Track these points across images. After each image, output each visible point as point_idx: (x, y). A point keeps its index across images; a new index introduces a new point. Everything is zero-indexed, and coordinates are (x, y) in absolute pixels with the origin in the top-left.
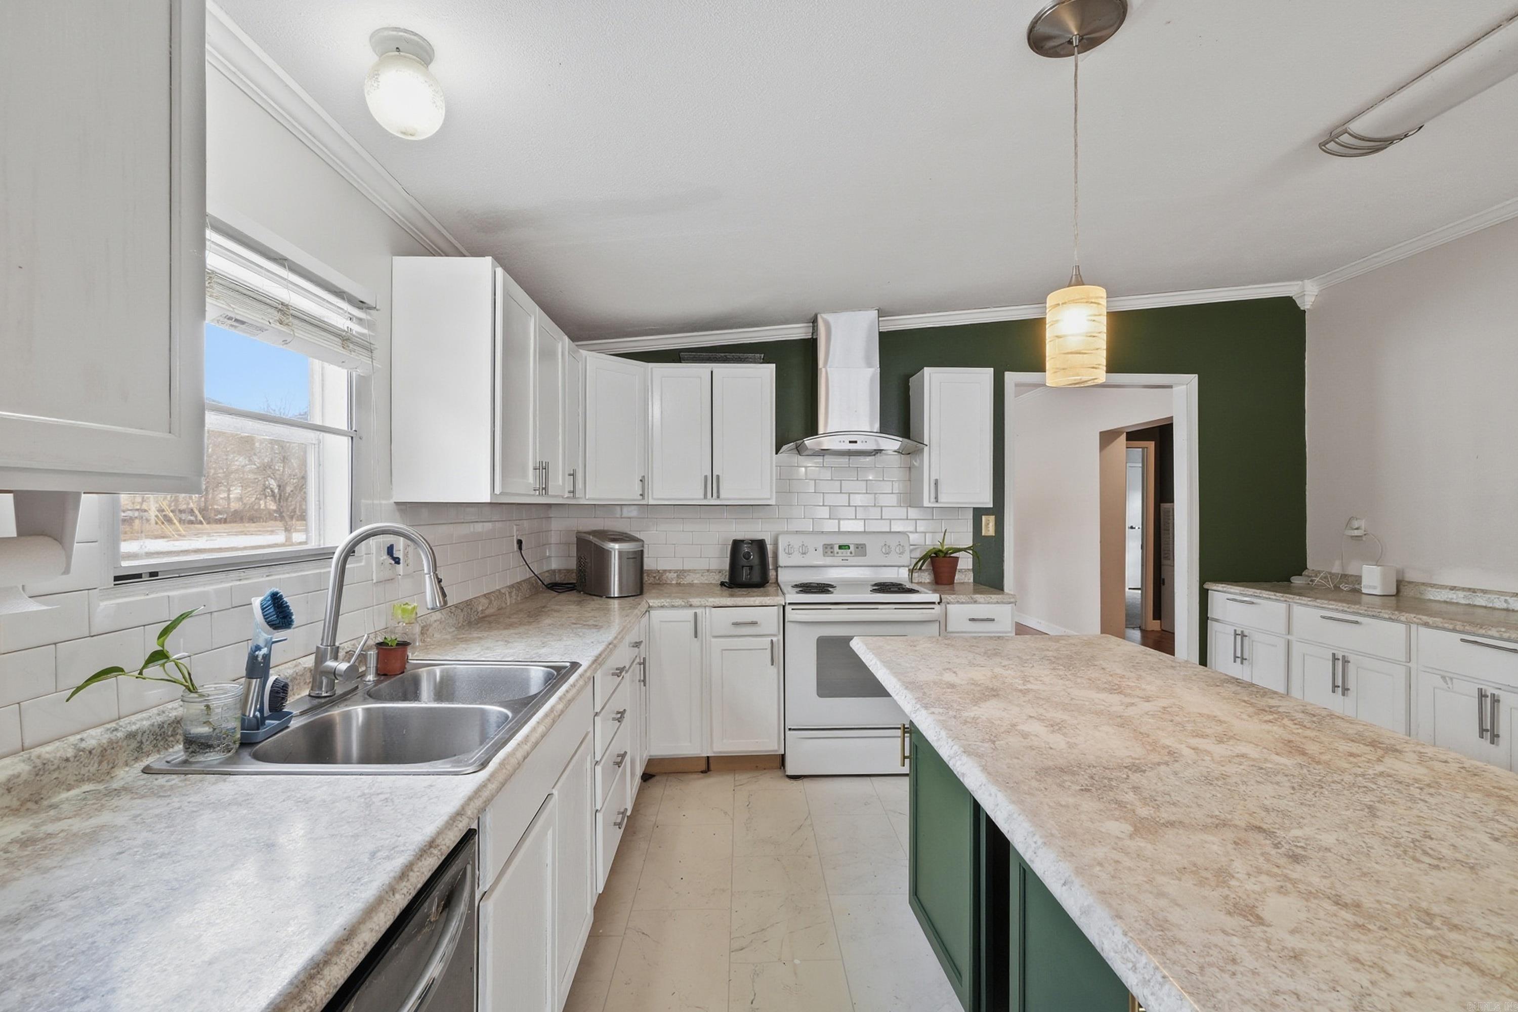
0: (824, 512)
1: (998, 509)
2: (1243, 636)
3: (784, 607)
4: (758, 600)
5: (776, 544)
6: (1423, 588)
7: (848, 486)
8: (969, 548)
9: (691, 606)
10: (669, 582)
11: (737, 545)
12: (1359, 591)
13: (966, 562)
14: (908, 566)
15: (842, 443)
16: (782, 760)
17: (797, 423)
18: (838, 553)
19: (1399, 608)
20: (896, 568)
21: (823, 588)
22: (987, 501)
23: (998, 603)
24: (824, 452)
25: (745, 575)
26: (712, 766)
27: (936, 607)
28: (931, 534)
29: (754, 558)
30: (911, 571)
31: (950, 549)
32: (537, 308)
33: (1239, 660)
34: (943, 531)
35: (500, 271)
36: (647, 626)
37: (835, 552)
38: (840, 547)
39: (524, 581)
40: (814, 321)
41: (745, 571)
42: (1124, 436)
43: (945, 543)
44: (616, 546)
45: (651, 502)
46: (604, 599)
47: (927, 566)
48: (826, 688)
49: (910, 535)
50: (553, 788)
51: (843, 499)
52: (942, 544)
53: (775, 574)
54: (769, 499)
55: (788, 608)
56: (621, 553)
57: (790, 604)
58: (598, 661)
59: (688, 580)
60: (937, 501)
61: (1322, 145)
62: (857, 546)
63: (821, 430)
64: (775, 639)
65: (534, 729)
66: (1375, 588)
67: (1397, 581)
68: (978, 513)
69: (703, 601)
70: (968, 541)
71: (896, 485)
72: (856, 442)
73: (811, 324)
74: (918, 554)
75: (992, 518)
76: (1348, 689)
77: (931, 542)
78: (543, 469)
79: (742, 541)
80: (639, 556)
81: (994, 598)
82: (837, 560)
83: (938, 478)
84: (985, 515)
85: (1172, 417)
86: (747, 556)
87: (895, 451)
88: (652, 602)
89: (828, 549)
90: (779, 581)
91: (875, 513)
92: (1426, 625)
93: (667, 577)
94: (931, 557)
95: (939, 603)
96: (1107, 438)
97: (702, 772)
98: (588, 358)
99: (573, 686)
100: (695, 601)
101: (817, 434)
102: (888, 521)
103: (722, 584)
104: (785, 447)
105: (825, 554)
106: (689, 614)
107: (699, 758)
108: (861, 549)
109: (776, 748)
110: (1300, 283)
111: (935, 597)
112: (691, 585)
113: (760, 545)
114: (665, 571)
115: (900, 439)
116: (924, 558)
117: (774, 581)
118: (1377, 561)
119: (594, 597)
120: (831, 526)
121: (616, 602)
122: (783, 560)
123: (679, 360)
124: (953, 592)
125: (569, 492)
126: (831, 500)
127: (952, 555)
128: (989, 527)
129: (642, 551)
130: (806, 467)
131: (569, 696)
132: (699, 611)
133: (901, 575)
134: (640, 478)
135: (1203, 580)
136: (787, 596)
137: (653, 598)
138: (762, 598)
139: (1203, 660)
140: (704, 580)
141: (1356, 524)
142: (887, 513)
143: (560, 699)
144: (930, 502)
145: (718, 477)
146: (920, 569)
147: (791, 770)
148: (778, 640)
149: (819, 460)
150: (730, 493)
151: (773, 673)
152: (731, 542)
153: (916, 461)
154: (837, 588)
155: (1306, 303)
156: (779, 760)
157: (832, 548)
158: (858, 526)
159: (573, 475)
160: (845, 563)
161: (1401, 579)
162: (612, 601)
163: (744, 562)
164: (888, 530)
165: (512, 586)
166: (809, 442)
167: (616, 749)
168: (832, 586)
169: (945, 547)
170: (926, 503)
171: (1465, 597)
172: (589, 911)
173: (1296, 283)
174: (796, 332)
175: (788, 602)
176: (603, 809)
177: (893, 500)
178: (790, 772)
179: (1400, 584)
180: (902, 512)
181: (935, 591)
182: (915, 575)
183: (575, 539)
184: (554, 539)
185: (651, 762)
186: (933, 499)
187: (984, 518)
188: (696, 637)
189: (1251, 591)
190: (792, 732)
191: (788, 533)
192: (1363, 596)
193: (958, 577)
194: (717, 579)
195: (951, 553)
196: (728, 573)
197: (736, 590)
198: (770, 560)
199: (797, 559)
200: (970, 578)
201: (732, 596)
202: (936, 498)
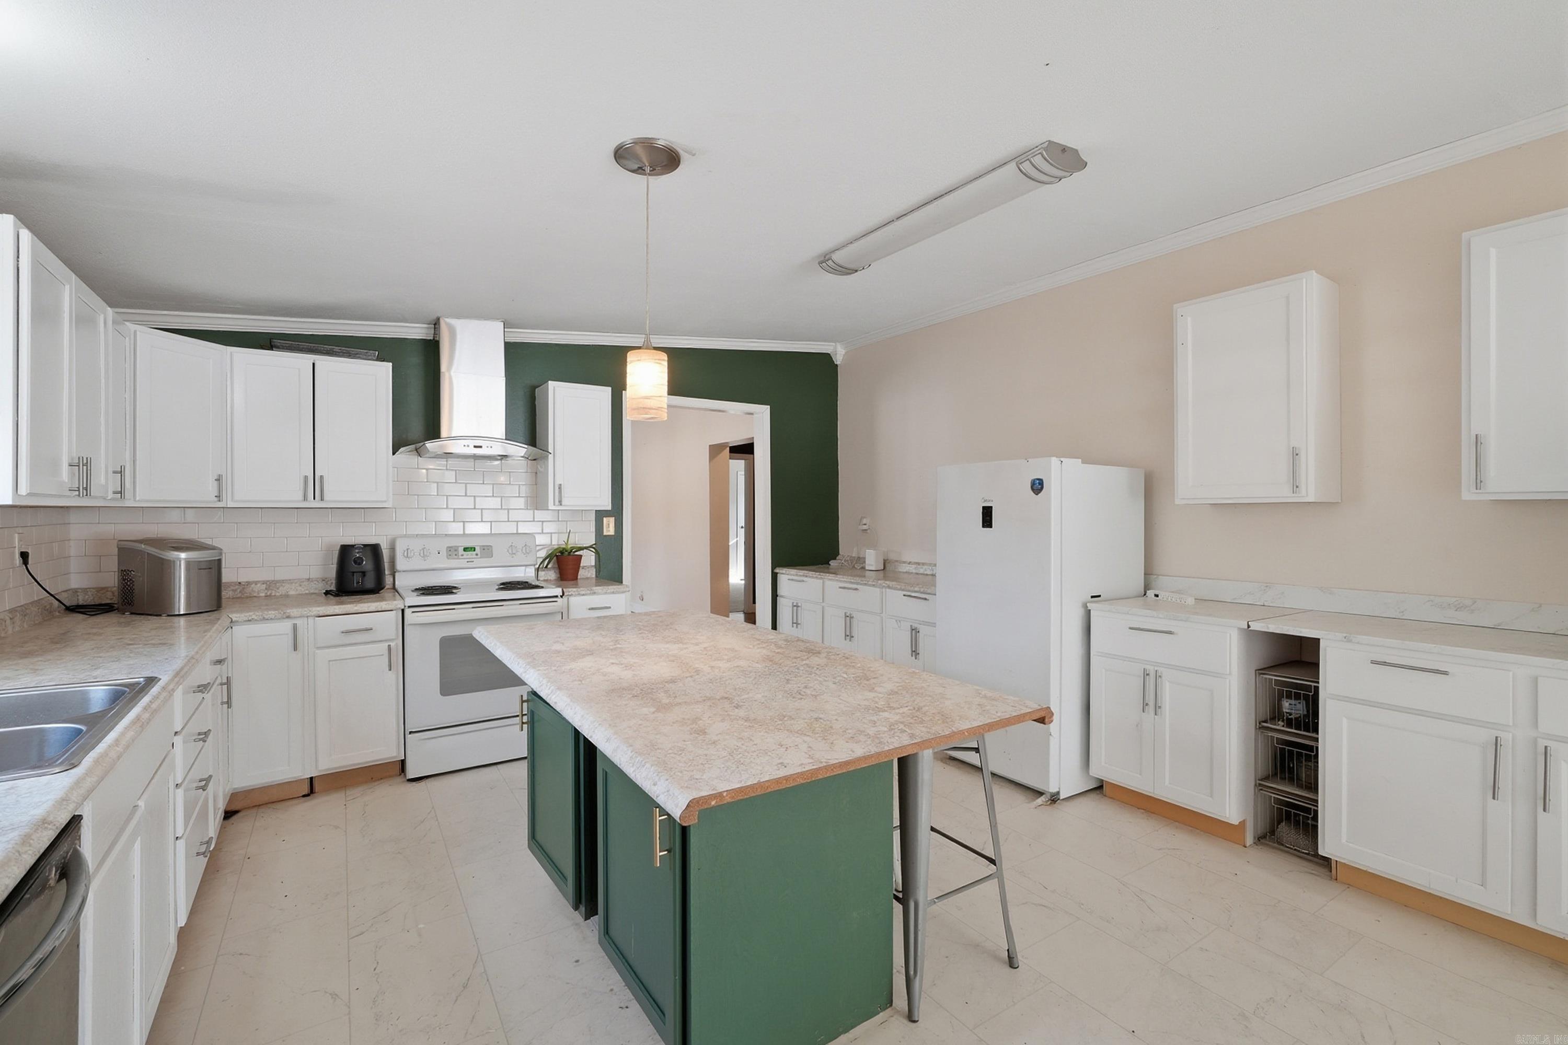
0: (447, 515)
1: (617, 510)
2: (797, 606)
3: (403, 611)
4: (373, 606)
5: (393, 549)
6: (896, 563)
7: (472, 490)
8: (591, 547)
9: (288, 617)
10: (255, 594)
11: (345, 550)
12: (863, 568)
13: (589, 559)
14: (534, 565)
15: (466, 447)
16: (402, 765)
17: (416, 426)
18: (462, 555)
19: (885, 578)
20: (524, 568)
21: (447, 590)
22: (607, 505)
23: (613, 593)
24: (448, 455)
25: (356, 581)
26: (317, 787)
27: (559, 600)
28: (557, 535)
29: (367, 564)
30: (538, 570)
31: (572, 548)
32: (74, 276)
33: (795, 625)
34: (568, 531)
35: (25, 235)
36: (230, 644)
37: (460, 554)
38: (465, 549)
39: (32, 603)
40: (436, 324)
41: (357, 578)
42: (728, 449)
43: (569, 543)
44: (183, 555)
45: (230, 505)
46: (164, 617)
47: (554, 564)
48: (448, 687)
49: (537, 536)
50: (138, 800)
51: (468, 502)
52: (566, 544)
53: (392, 579)
54: (385, 501)
55: (408, 612)
56: (189, 563)
57: (409, 607)
58: (179, 675)
59: (282, 590)
60: (561, 505)
61: (821, 263)
62: (484, 548)
63: (444, 433)
64: (393, 644)
65: (123, 734)
66: (872, 565)
67: (884, 560)
68: (600, 515)
69: (305, 611)
70: (591, 540)
71: (523, 488)
72: (481, 447)
73: (433, 326)
74: (543, 554)
75: (612, 520)
76: (853, 637)
77: (557, 542)
78: (83, 465)
79: (353, 546)
80: (215, 567)
81: (612, 588)
82: (462, 562)
83: (562, 483)
84: (606, 517)
85: (753, 438)
86: (358, 561)
87: (522, 457)
88: (235, 617)
89: (452, 552)
90: (396, 586)
91: (503, 515)
92: (889, 587)
93: (252, 590)
94: (557, 556)
95: (561, 597)
96: (715, 450)
97: (304, 796)
98: (138, 333)
99: (156, 697)
100: (294, 612)
101: (439, 437)
102: (516, 523)
103: (327, 593)
104: (402, 449)
105: (449, 556)
106: (286, 626)
107: (298, 782)
108: (487, 551)
109: (395, 754)
110: (834, 344)
111: (558, 591)
112: (287, 596)
113: (374, 550)
114: (249, 583)
115: (526, 446)
116: (550, 557)
117: (391, 586)
118: (873, 546)
119: (150, 617)
120: (456, 529)
121: (182, 620)
122: (401, 564)
123: (271, 347)
124: (576, 586)
125: (115, 493)
126: (456, 503)
127: (577, 553)
128: (609, 528)
129: (219, 561)
130: (427, 469)
131: (154, 706)
132: (298, 622)
133: (527, 574)
134: (216, 478)
135: (774, 566)
136: (407, 599)
137: (237, 612)
138: (378, 603)
139: (774, 627)
140: (302, 590)
141: (864, 521)
142: (514, 515)
143: (145, 709)
144: (554, 505)
145: (321, 477)
146: (546, 567)
147: (411, 773)
148: (397, 645)
149: (443, 462)
150: (335, 494)
151: (392, 679)
152: (339, 547)
153: (541, 467)
154: (462, 590)
155: (838, 360)
156: (398, 767)
157: (456, 550)
158: (484, 529)
159: (121, 472)
160: (470, 565)
161: (886, 559)
162: (176, 619)
163: (354, 567)
164: (515, 532)
165: (12, 611)
166: (430, 445)
167: (199, 773)
168: (455, 588)
169: (569, 546)
170: (551, 507)
171: (915, 568)
172: (172, 939)
173: (832, 344)
174: (417, 332)
175: (407, 605)
176: (185, 837)
177: (521, 502)
178: (410, 775)
179: (885, 562)
180: (528, 514)
181: (559, 586)
182: (541, 573)
183: (117, 549)
184: (73, 550)
185: (234, 796)
186: (557, 503)
187: (605, 519)
188: (295, 649)
189: (802, 572)
190: (412, 735)
191: (405, 536)
192: (867, 572)
193: (582, 573)
194: (322, 587)
195: (576, 551)
196: (334, 582)
197: (345, 598)
198: (386, 565)
199: (416, 563)
200: (592, 573)
201: (342, 603)
202: (560, 502)
